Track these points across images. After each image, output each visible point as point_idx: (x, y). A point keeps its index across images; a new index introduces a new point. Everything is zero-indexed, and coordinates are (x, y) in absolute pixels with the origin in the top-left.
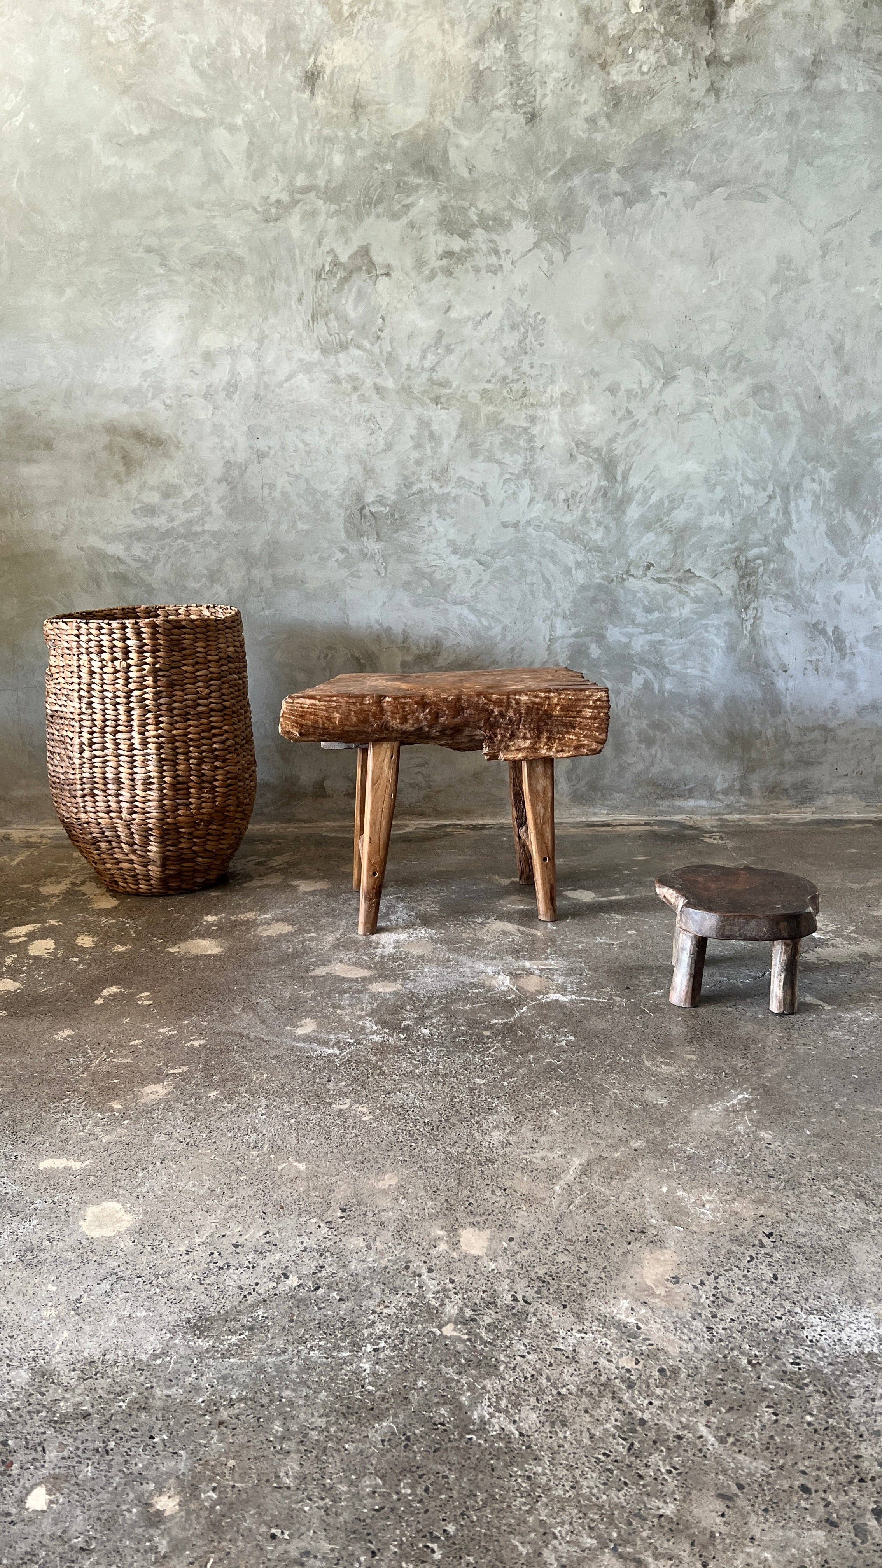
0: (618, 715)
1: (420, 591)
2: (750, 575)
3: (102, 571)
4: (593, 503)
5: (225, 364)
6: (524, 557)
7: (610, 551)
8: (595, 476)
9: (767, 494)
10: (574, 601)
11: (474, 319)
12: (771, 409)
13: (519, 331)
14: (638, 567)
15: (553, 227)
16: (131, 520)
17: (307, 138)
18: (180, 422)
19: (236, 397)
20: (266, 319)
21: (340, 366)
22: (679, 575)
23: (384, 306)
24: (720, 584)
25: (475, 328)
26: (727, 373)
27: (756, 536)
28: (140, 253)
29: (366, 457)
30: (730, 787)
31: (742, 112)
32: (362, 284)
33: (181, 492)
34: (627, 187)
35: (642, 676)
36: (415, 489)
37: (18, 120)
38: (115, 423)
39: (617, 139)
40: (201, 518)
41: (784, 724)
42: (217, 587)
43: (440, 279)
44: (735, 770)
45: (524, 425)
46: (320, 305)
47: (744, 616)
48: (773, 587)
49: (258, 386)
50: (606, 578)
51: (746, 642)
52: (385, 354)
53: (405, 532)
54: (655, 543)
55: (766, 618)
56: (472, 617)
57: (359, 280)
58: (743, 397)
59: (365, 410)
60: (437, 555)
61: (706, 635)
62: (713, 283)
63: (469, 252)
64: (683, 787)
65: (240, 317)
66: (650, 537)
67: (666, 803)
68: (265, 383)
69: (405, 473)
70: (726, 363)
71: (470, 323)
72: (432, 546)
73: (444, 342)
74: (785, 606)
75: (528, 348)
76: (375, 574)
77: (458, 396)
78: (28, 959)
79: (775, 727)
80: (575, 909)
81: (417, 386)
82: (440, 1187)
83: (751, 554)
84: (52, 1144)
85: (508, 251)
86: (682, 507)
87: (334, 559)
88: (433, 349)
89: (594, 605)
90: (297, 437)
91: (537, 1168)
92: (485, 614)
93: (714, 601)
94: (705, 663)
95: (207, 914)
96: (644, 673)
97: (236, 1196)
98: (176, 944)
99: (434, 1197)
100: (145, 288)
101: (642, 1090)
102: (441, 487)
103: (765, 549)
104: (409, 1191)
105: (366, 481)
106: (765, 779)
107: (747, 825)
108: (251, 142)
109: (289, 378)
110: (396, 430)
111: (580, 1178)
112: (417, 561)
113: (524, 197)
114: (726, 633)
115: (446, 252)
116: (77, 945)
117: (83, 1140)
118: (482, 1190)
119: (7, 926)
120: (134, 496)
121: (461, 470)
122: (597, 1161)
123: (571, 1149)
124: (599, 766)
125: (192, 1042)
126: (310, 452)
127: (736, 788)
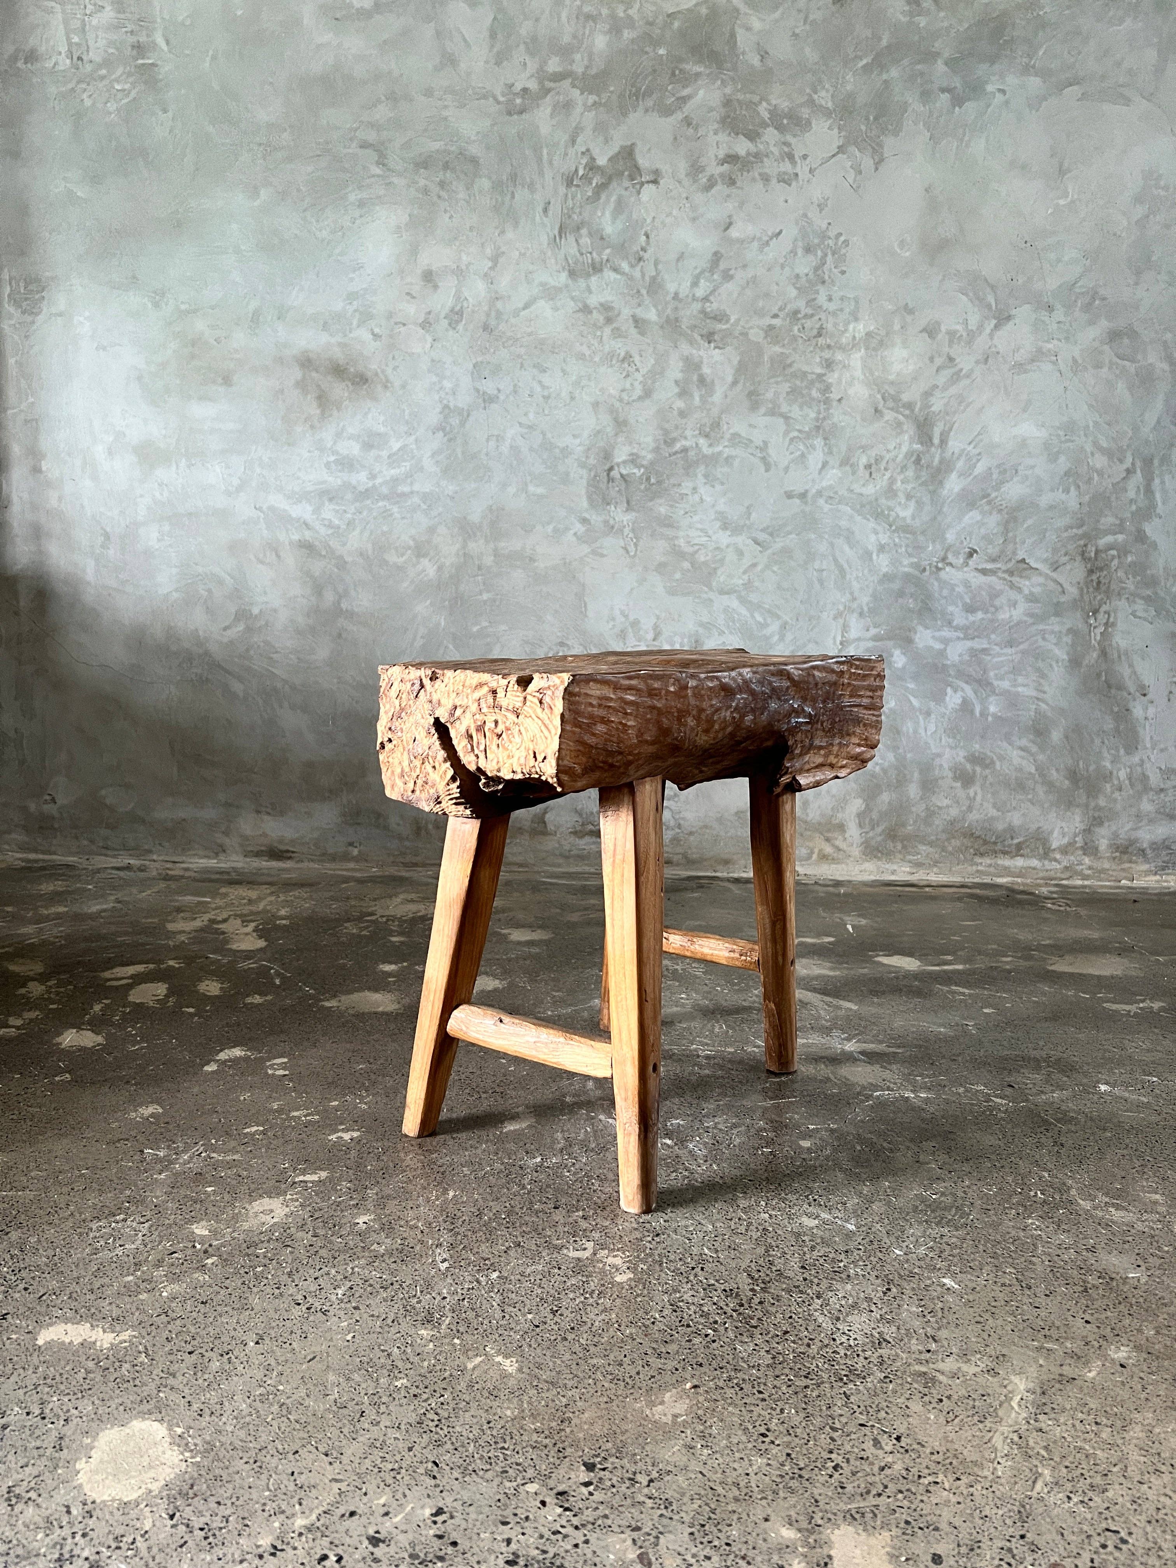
0: (926, 743)
1: (678, 576)
2: (1101, 569)
3: (282, 537)
4: (902, 472)
5: (448, 285)
6: (812, 536)
7: (923, 533)
8: (906, 437)
9: (1125, 466)
10: (875, 597)
11: (760, 239)
12: (1133, 361)
13: (816, 255)
14: (957, 554)
15: (863, 128)
16: (325, 476)
17: (564, 15)
18: (391, 356)
19: (460, 327)
20: (503, 232)
21: (590, 292)
22: (1010, 565)
23: (649, 221)
24: (1061, 580)
25: (761, 250)
26: (1077, 313)
27: (1109, 520)
28: (354, 148)
29: (617, 404)
30: (1072, 844)
32: (623, 192)
33: (387, 443)
34: (957, 82)
35: (960, 694)
36: (678, 446)
38: (311, 355)
39: (946, 24)
40: (409, 475)
41: (1141, 763)
42: (425, 562)
43: (720, 188)
44: (1076, 821)
45: (819, 370)
46: (570, 217)
47: (1092, 621)
48: (1130, 585)
49: (488, 315)
50: (916, 566)
51: (1095, 655)
52: (647, 278)
53: (662, 501)
54: (980, 524)
55: (1121, 626)
56: (744, 611)
57: (620, 189)
58: (1096, 344)
59: (620, 347)
60: (702, 530)
61: (1041, 643)
62: (1062, 202)
63: (757, 155)
64: (1009, 842)
65: (471, 229)
66: (973, 516)
67: (987, 861)
68: (498, 311)
69: (667, 426)
70: (1076, 301)
71: (756, 244)
72: (696, 518)
73: (722, 266)
74: (1146, 611)
75: (826, 277)
76: (622, 551)
77: (737, 333)
78: (124, 1007)
79: (1130, 767)
80: (897, 978)
81: (684, 320)
82: (772, 1426)
83: (1102, 542)
84: (74, 1295)
85: (805, 157)
86: (1015, 479)
87: (572, 532)
88: (707, 274)
89: (900, 600)
90: (534, 379)
91: (947, 1393)
92: (759, 607)
93: (1055, 601)
94: (1042, 681)
95: (384, 963)
96: (963, 690)
97: (385, 1421)
98: (335, 996)
99: (763, 1447)
100: (357, 192)
101: (1092, 1250)
102: (710, 445)
103: (1120, 537)
104: (714, 1431)
105: (616, 435)
106: (1116, 835)
107: (1095, 892)
108: (495, 18)
109: (526, 306)
110: (657, 373)
111: (1036, 1421)
112: (677, 537)
113: (827, 91)
114: (1070, 642)
115: (729, 156)
116: (197, 992)
117: (131, 1291)
118: (853, 1436)
119: (110, 964)
120: (329, 446)
121: (737, 425)
122: (1058, 1386)
123: (1001, 1358)
124: (900, 809)
125: (339, 1134)
126: (548, 397)
127: (1078, 845)
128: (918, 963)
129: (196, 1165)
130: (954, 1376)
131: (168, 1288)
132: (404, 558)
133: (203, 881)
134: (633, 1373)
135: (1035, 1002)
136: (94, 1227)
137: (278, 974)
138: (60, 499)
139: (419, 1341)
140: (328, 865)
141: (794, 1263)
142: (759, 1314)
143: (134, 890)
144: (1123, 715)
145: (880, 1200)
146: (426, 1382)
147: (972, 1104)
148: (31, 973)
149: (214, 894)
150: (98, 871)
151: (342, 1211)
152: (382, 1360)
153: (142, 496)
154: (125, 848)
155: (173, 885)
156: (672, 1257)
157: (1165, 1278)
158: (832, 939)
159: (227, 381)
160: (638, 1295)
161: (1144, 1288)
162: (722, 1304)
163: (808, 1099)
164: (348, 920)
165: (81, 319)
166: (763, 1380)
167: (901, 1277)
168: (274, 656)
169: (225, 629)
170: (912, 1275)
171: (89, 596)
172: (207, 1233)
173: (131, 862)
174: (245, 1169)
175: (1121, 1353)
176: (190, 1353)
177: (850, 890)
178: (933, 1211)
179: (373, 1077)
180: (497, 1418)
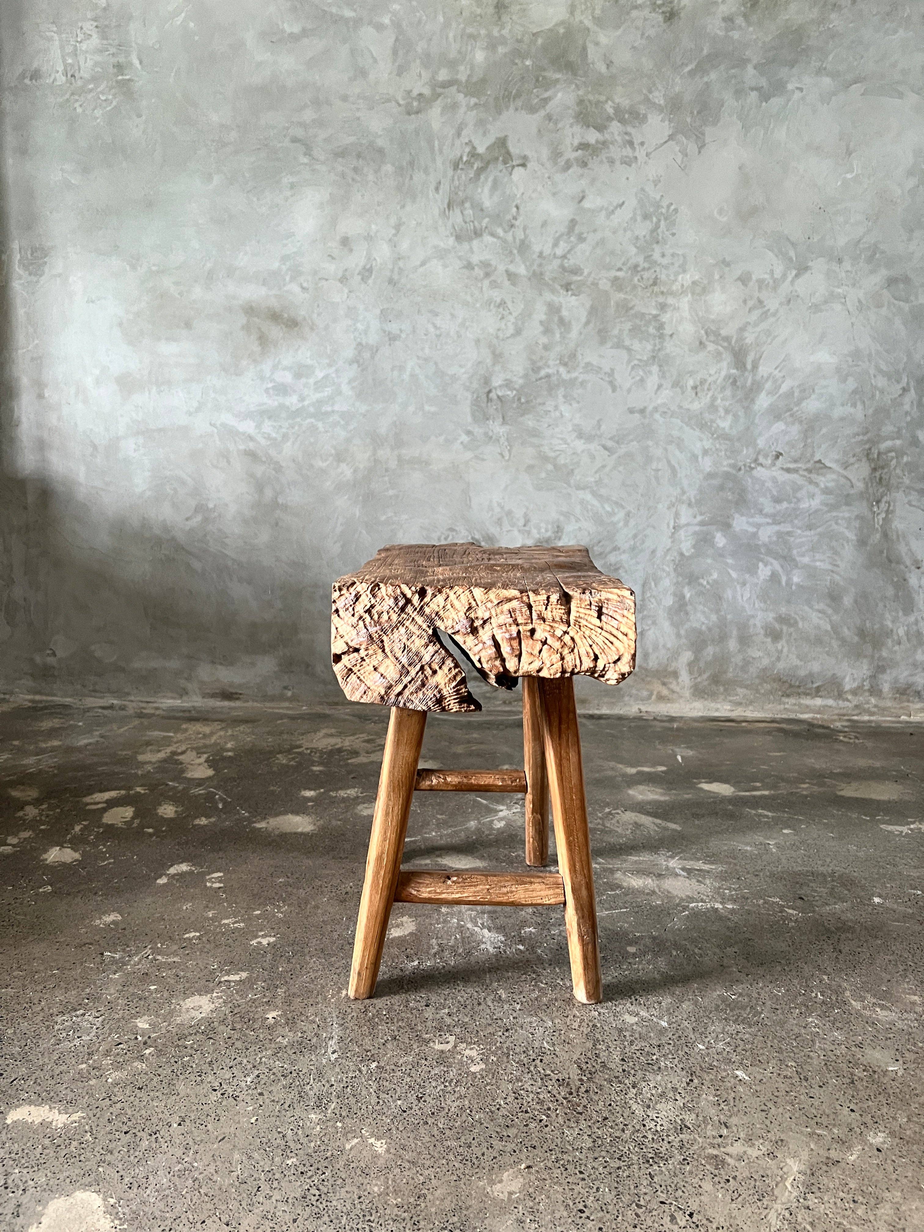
0: (743, 607)
2: (883, 468)
3: (231, 447)
4: (721, 391)
5: (360, 248)
6: (650, 443)
7: (739, 439)
8: (724, 364)
9: (901, 386)
10: (700, 489)
11: (607, 209)
12: (907, 301)
13: (651, 220)
14: (766, 456)
15: (689, 120)
16: (265, 399)
17: (451, 35)
18: (316, 305)
19: (370, 281)
20: (403, 207)
21: (473, 252)
22: (809, 465)
23: (518, 196)
24: (851, 477)
25: (608, 216)
26: (861, 264)
27: (888, 429)
28: (287, 143)
29: (495, 341)
30: (860, 687)
31: (878, 13)
32: (499, 174)
33: (314, 372)
34: (763, 82)
35: (769, 567)
36: (543, 373)
37: (179, 20)
38: (254, 305)
39: (754, 37)
40: (331, 399)
41: (916, 622)
42: (343, 466)
43: (575, 170)
44: (864, 669)
45: (654, 312)
46: (456, 194)
47: (875, 509)
48: (907, 481)
49: (392, 271)
50: (733, 466)
51: (878, 536)
52: (518, 241)
53: (530, 416)
54: (784, 432)
55: (898, 512)
56: (595, 502)
57: (496, 171)
58: (877, 288)
59: (497, 295)
60: (562, 439)
61: (835, 527)
62: (849, 176)
63: (604, 143)
64: (809, 685)
65: (379, 204)
66: (780, 426)
67: (792, 700)
68: (400, 268)
69: (534, 357)
70: (860, 254)
71: (604, 212)
72: (557, 430)
73: (577, 229)
74: (919, 500)
75: (660, 238)
76: (499, 457)
77: (589, 283)
78: (99, 827)
79: (907, 626)
80: (715, 802)
81: (548, 273)
82: (589, 1203)
83: (884, 446)
84: (39, 1081)
85: (642, 144)
86: (813, 397)
87: (459, 442)
88: (565, 237)
89: (721, 493)
90: (428, 321)
91: (734, 1174)
92: (608, 499)
93: (845, 493)
94: (836, 558)
95: (305, 789)
96: (771, 564)
97: (277, 1195)
98: (265, 818)
99: (580, 1222)
100: (289, 176)
101: (860, 1046)
102: (569, 372)
103: (898, 442)
104: (541, 1207)
105: (494, 365)
106: (896, 680)
107: (880, 727)
108: (397, 40)
109: (423, 264)
110: (526, 315)
111: (805, 1199)
112: (542, 445)
113: (660, 91)
114: (857, 526)
115: (581, 144)
116: (157, 814)
117: (82, 1077)
118: (654, 1213)
119: (90, 791)
120: (268, 375)
121: (589, 356)
122: (825, 1168)
123: (780, 1143)
124: (722, 660)
125: (259, 940)
126: (440, 335)
127: (866, 688)
128: (732, 789)
129: (144, 967)
130: (740, 1159)
131: (113, 1075)
132: (328, 462)
133: (169, 718)
134: (479, 1154)
135: (825, 824)
136: (59, 1021)
137: (221, 799)
138: (59, 419)
139: (308, 1124)
140: (268, 704)
141: (616, 1057)
142: (584, 1102)
143: (115, 727)
144: (901, 584)
145: (689, 1000)
146: (312, 1161)
147: (769, 915)
148: (29, 799)
149: (177, 730)
150: (89, 710)
151: (256, 1007)
152: (278, 1141)
153: (122, 416)
154: (109, 691)
155: (146, 722)
156: (517, 1050)
157: (918, 1071)
158: (664, 768)
159: (188, 325)
160: (488, 1084)
161: (900, 1081)
162: (555, 1092)
163: (636, 909)
164: (280, 752)
165: (75, 279)
166: (584, 1162)
167: (702, 1069)
168: (227, 541)
169: (187, 519)
170: (711, 1067)
171: (81, 494)
172: (147, 1026)
173: (115, 702)
174: (183, 970)
175: (878, 1139)
176: (126, 1133)
177: (681, 725)
178: (731, 1010)
179: (290, 889)
180: (366, 1193)
